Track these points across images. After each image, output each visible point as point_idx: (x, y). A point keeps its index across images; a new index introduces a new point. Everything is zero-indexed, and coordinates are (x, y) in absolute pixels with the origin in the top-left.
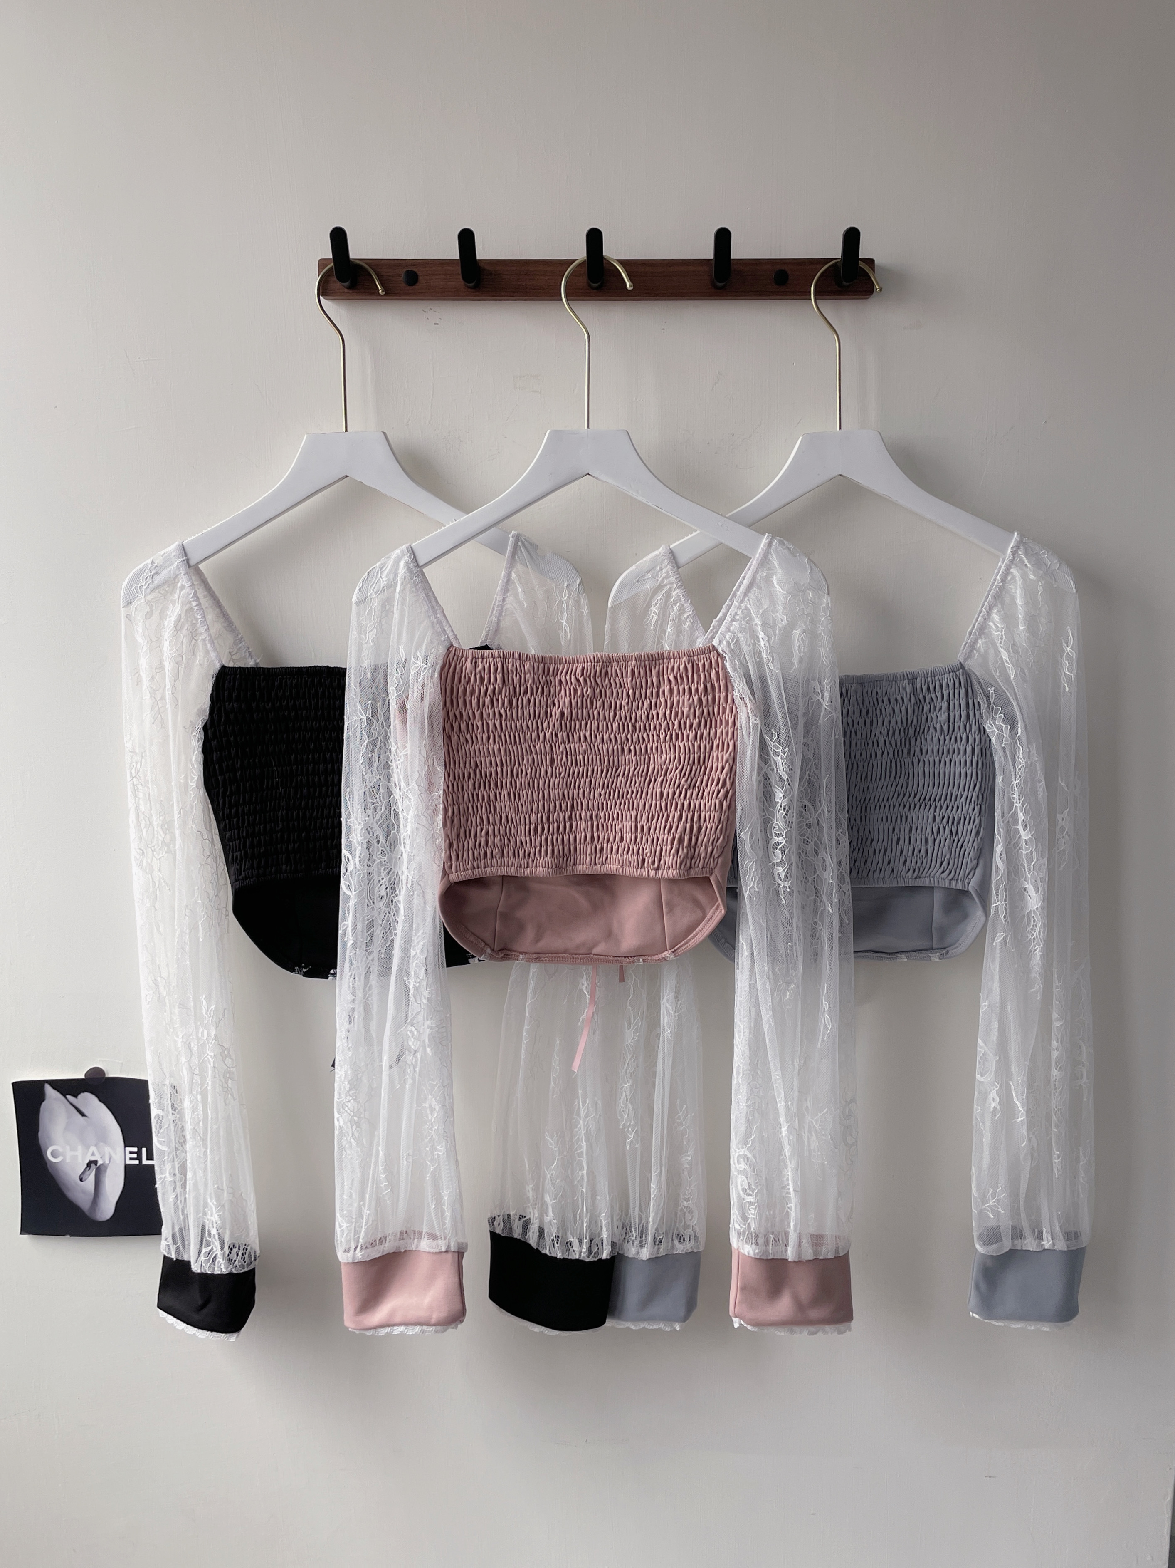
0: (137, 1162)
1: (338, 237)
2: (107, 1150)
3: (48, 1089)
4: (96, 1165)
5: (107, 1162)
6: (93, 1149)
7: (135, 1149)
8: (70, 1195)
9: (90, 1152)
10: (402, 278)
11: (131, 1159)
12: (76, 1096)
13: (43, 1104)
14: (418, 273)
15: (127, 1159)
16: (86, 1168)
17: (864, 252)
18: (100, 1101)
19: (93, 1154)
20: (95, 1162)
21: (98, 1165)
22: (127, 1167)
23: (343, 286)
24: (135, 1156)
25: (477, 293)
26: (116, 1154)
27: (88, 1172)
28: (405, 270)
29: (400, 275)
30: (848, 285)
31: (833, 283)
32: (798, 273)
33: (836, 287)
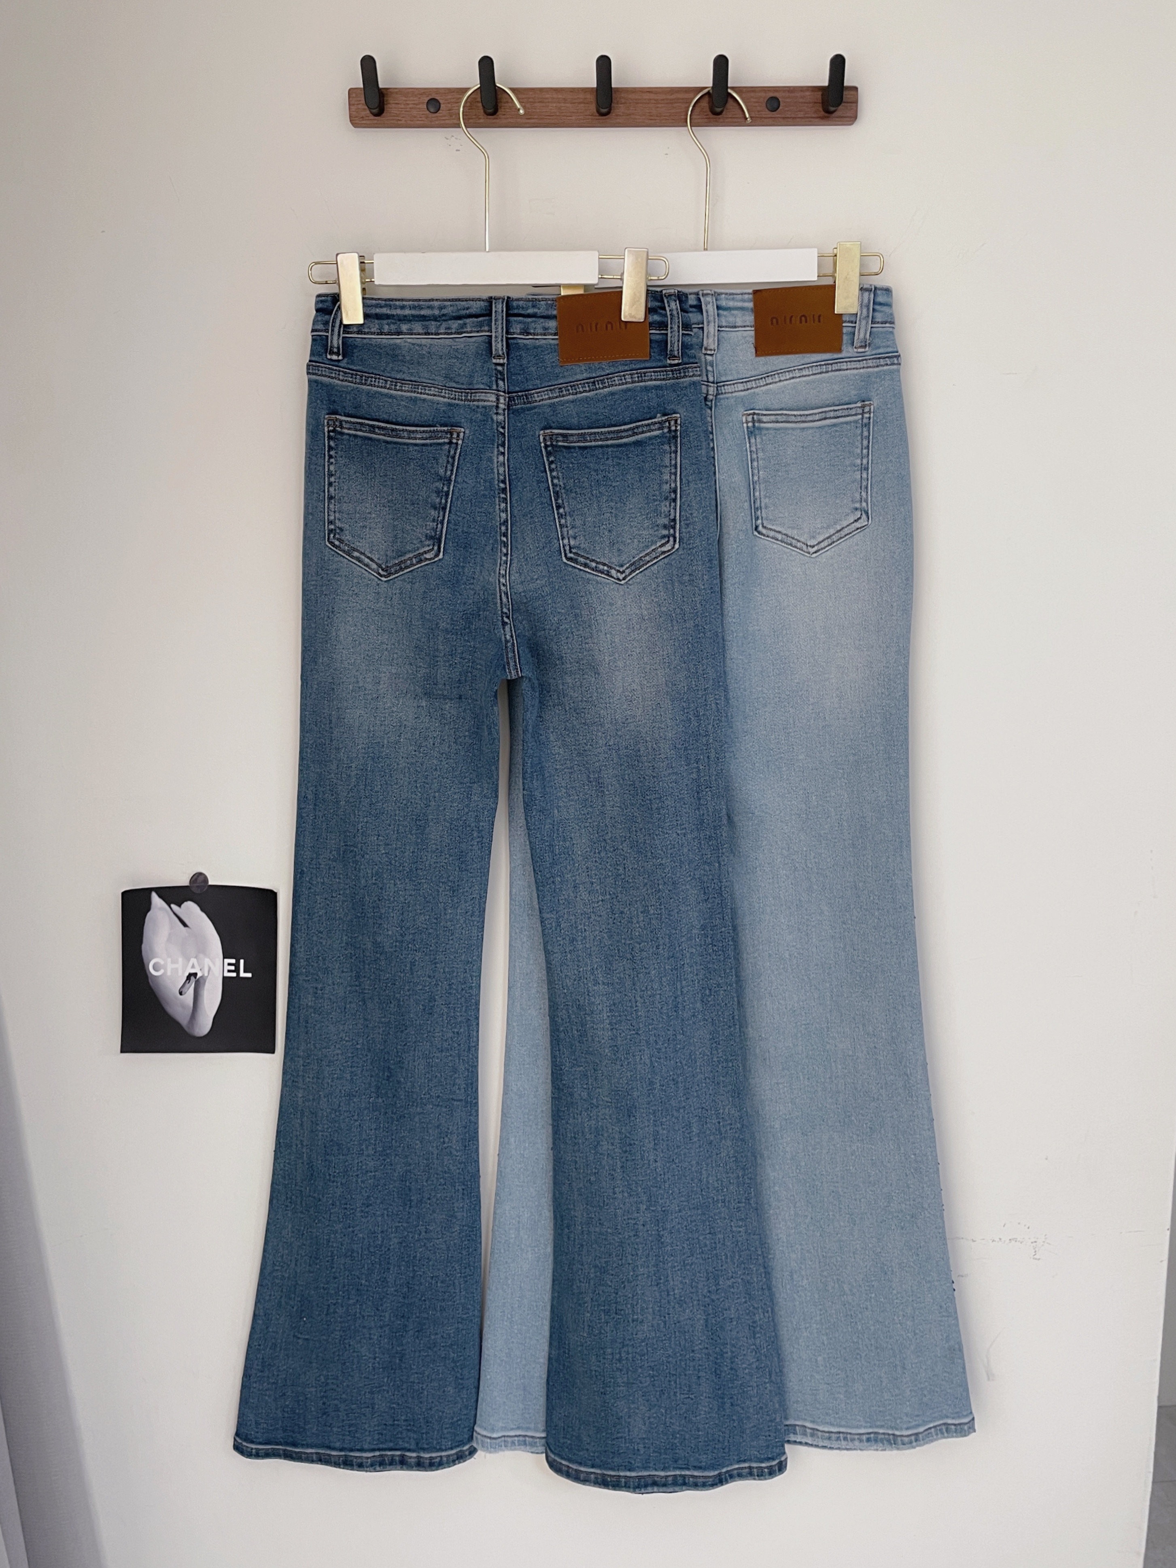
0: (235, 974)
1: (368, 65)
2: (207, 962)
3: (154, 897)
4: (195, 978)
5: (206, 974)
6: (193, 961)
7: (233, 961)
8: (171, 1010)
9: (190, 964)
10: (425, 106)
11: (229, 971)
12: (179, 905)
13: (149, 913)
14: (441, 101)
15: (226, 971)
16: (187, 980)
17: (849, 80)
18: (202, 910)
19: (193, 967)
20: (195, 975)
21: (198, 977)
22: (225, 980)
23: (372, 113)
24: (233, 968)
25: (494, 121)
26: (214, 964)
27: (187, 985)
28: (428, 99)
29: (423, 103)
30: (834, 111)
31: (821, 109)
32: (788, 100)
33: (823, 113)
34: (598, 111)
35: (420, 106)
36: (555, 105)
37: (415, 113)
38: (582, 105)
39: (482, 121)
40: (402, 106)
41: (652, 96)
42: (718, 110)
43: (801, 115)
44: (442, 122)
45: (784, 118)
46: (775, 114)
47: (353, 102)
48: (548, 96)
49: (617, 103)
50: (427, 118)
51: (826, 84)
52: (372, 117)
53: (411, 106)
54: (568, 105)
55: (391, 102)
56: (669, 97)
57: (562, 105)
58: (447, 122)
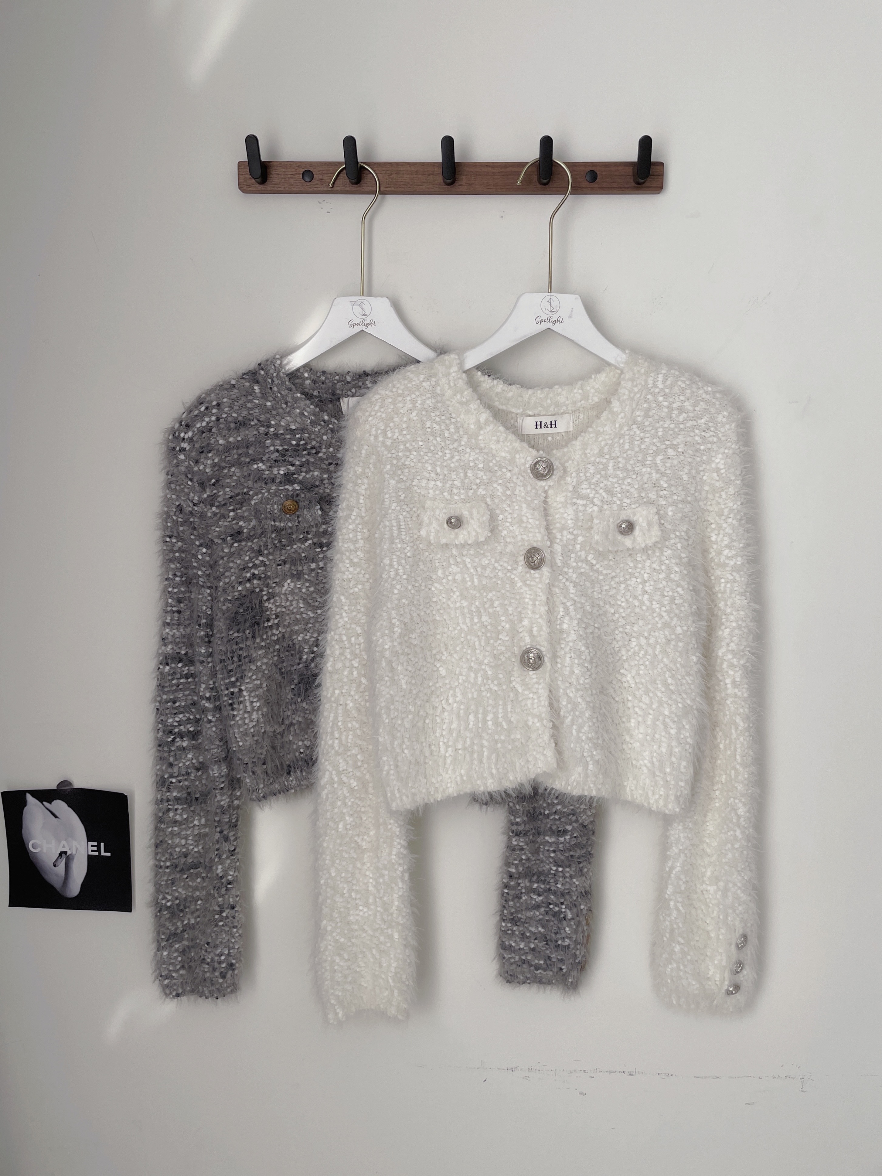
0: (97, 854)
1: (252, 142)
2: (75, 844)
3: (29, 797)
4: (66, 855)
5: (74, 853)
6: (64, 842)
7: (96, 844)
8: (46, 877)
9: (61, 845)
10: (301, 177)
11: (92, 851)
12: (50, 803)
13: (26, 808)
14: (314, 172)
15: (90, 851)
16: (58, 857)
17: (655, 157)
18: (69, 806)
19: (64, 847)
20: (65, 853)
21: (68, 854)
22: (89, 857)
23: (256, 182)
24: (95, 849)
25: (358, 189)
26: (81, 847)
27: (60, 860)
28: (304, 170)
29: (299, 174)
30: (643, 183)
31: (632, 181)
32: (604, 173)
33: (633, 184)
34: (444, 181)
35: (297, 176)
36: (408, 176)
37: (292, 181)
38: (431, 176)
39: (348, 189)
40: (282, 176)
41: (490, 169)
42: (545, 181)
43: (615, 185)
44: (315, 189)
45: (601, 188)
46: (593, 185)
47: (240, 173)
48: (402, 169)
49: (461, 175)
50: (302, 185)
51: (636, 160)
52: (257, 185)
53: (289, 176)
54: (420, 176)
55: (273, 172)
56: (503, 170)
57: (415, 176)
58: (319, 189)
